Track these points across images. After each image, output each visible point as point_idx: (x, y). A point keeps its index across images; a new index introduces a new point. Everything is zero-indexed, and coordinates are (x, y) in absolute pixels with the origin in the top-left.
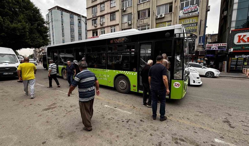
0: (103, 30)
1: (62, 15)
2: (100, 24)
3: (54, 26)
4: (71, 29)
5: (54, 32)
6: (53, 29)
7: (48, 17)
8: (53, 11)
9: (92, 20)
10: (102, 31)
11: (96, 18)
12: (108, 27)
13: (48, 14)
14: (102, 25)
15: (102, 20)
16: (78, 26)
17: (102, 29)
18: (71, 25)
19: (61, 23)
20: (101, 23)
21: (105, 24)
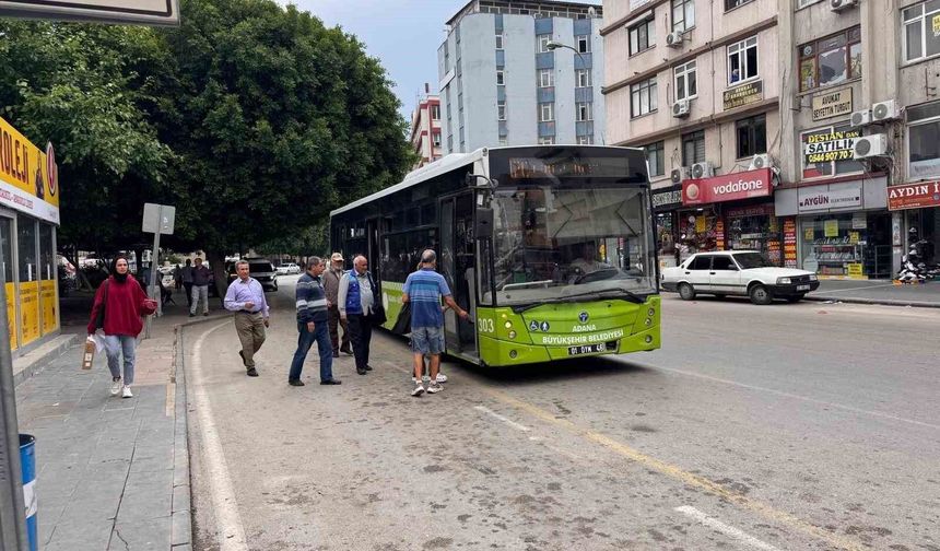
0: (685, 73)
1: (499, 30)
2: (669, 40)
3: (465, 96)
4: (540, 92)
5: (466, 121)
6: (461, 110)
7: (447, 56)
8: (464, 22)
9: (630, 29)
10: (681, 79)
11: (650, 12)
12: (711, 47)
13: (445, 43)
14: (677, 46)
15: (678, 17)
16: (576, 70)
17: (678, 71)
18: (538, 70)
19: (496, 72)
20: (675, 35)
21: (695, 32)
